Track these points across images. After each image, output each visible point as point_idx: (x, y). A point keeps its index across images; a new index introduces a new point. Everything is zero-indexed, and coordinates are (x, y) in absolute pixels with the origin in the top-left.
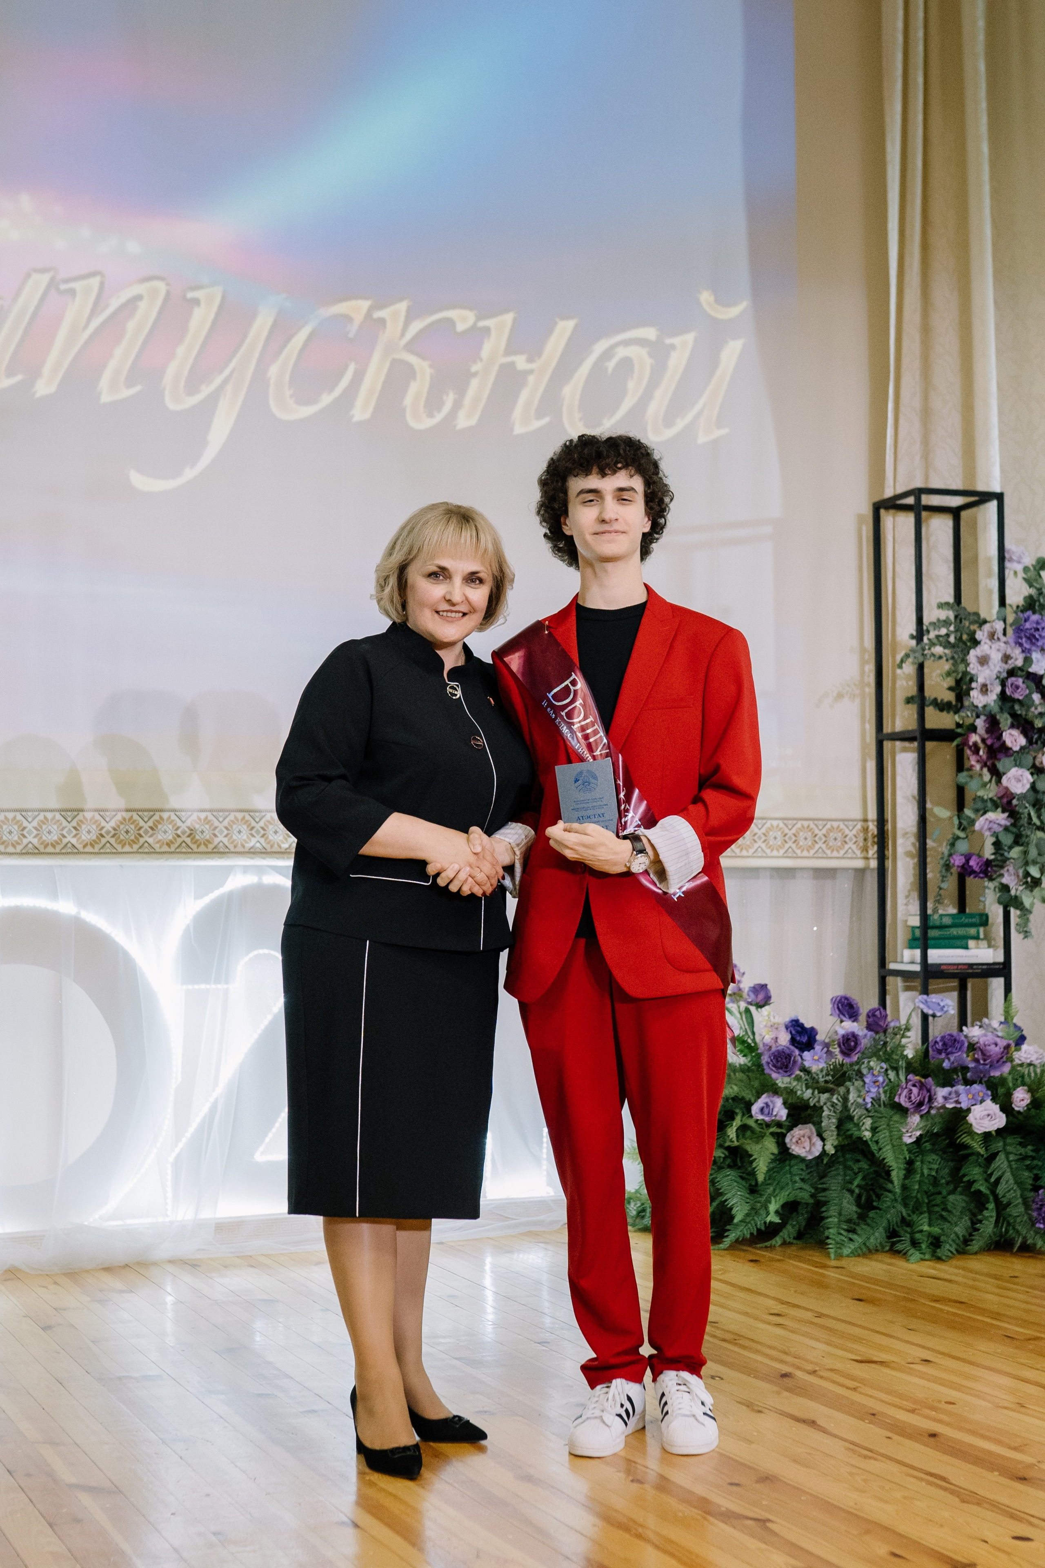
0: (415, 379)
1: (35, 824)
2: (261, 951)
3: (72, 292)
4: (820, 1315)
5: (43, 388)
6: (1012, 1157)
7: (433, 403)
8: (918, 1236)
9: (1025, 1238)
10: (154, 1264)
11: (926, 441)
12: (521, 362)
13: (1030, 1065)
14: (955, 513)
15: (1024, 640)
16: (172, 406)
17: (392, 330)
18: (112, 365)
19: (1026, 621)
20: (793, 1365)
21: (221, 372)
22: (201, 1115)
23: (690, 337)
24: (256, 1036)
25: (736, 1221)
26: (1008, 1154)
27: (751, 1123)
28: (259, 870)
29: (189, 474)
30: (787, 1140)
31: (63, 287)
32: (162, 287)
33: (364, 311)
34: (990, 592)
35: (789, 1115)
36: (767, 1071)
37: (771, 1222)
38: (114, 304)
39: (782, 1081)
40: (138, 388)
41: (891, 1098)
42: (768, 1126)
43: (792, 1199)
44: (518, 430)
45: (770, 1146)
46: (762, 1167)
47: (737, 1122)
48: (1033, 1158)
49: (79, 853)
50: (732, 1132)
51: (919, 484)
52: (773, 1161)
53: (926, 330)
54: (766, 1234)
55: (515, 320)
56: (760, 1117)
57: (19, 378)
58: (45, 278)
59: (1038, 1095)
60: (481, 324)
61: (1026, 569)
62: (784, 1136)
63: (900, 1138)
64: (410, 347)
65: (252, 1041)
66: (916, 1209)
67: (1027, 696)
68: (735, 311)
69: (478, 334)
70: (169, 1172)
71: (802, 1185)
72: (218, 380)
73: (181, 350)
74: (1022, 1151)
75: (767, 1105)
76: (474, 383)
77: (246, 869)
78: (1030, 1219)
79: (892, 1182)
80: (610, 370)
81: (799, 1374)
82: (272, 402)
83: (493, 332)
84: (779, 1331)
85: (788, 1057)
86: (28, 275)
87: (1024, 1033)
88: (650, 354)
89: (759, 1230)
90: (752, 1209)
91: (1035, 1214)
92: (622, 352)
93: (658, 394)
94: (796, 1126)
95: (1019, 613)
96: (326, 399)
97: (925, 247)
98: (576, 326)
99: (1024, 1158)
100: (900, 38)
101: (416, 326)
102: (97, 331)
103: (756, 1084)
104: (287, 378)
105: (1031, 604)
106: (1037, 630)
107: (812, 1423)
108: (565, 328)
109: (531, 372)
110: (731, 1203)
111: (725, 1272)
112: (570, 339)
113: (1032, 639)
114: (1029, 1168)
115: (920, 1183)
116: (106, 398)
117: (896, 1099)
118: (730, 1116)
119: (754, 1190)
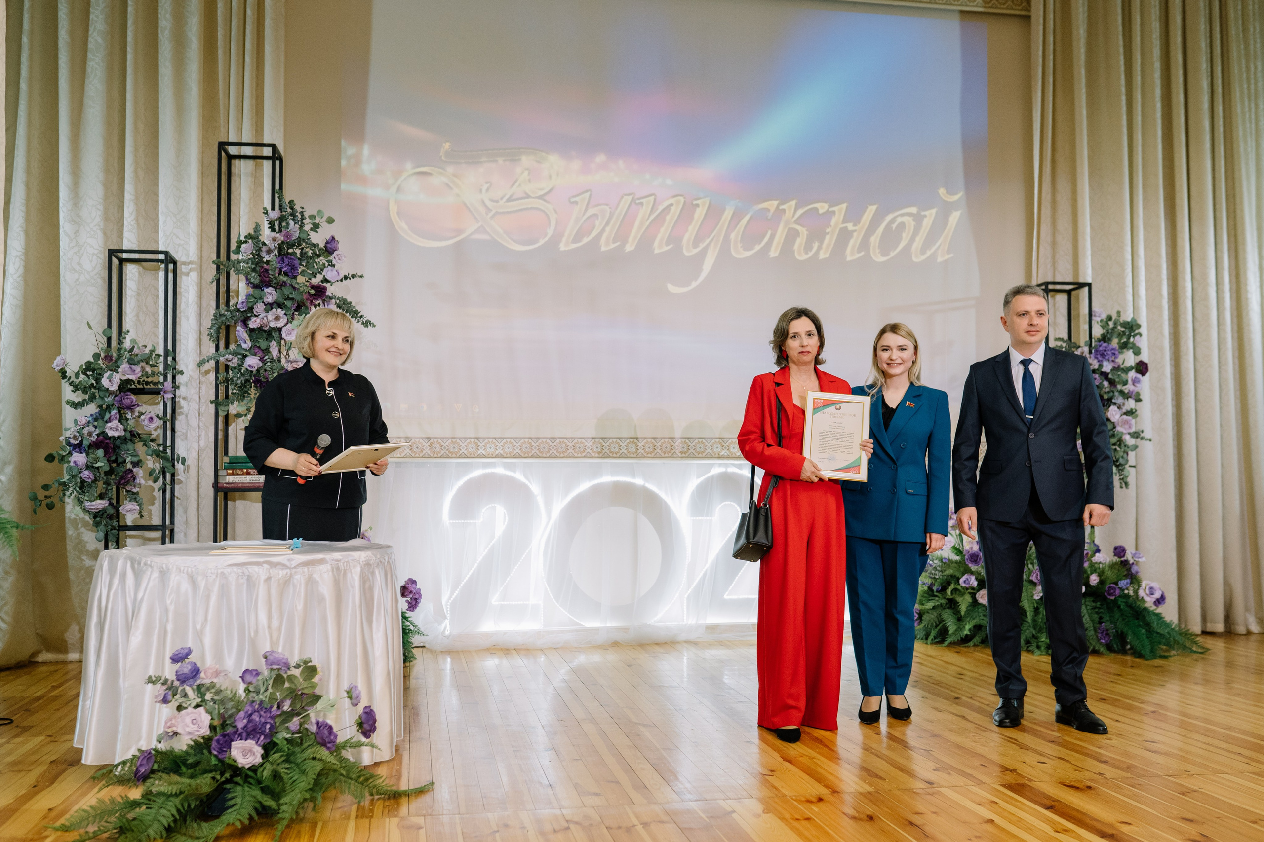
0: (799, 236)
1: (625, 444)
2: (727, 503)
3: (642, 204)
4: (982, 675)
5: (629, 248)
6: (1088, 608)
7: (808, 247)
8: (1040, 644)
9: (1094, 647)
10: (678, 642)
11: (1054, 256)
12: (850, 227)
13: (1100, 563)
14: (1069, 292)
15: (1099, 356)
16: (686, 253)
17: (788, 214)
18: (659, 236)
19: (1100, 346)
20: (962, 694)
21: (709, 237)
22: (700, 576)
23: (934, 211)
24: (724, 541)
25: (950, 633)
26: (1086, 606)
27: (959, 587)
28: (726, 465)
29: (694, 284)
30: (977, 596)
31: (638, 201)
32: (682, 199)
33: (775, 206)
34: (1086, 331)
35: (978, 585)
36: (967, 563)
37: (967, 635)
38: (661, 208)
39: (973, 568)
40: (671, 246)
41: (1029, 578)
42: (967, 589)
43: (978, 624)
44: (849, 258)
45: (968, 598)
46: (963, 608)
47: (952, 586)
48: (1099, 608)
49: (645, 457)
50: (949, 592)
51: (1050, 279)
52: (970, 606)
53: (1054, 203)
54: (966, 640)
55: (847, 207)
56: (964, 585)
57: (618, 243)
58: (630, 198)
59: (1102, 577)
60: (831, 209)
61: (1101, 321)
62: (975, 594)
63: (1032, 596)
64: (796, 222)
65: (723, 543)
66: (1040, 631)
67: (1101, 383)
68: (956, 198)
69: (829, 214)
70: (685, 602)
71: (982, 617)
72: (707, 241)
73: (690, 228)
74: (1094, 604)
75: (967, 579)
76: (828, 237)
77: (720, 465)
78: (1097, 637)
79: (1026, 616)
80: (894, 228)
81: (964, 698)
82: (732, 250)
83: (837, 213)
84: (960, 681)
85: (977, 556)
86: (622, 197)
87: (1100, 548)
88: (914, 220)
89: (962, 638)
90: (959, 628)
91: (1100, 635)
92: (899, 220)
93: (918, 239)
94: (981, 589)
95: (1098, 343)
96: (757, 248)
97: (1053, 161)
98: (877, 208)
99: (1094, 608)
100: (1041, 60)
101: (800, 212)
102: (653, 220)
103: (962, 569)
104: (739, 239)
105: (1104, 339)
106: (1105, 351)
107: (963, 717)
108: (872, 209)
109: (855, 231)
110: (948, 625)
111: (942, 656)
112: (874, 214)
113: (1103, 355)
114: (1097, 613)
115: (1042, 618)
116: (657, 251)
117: (1031, 578)
118: (949, 584)
119: (960, 619)
